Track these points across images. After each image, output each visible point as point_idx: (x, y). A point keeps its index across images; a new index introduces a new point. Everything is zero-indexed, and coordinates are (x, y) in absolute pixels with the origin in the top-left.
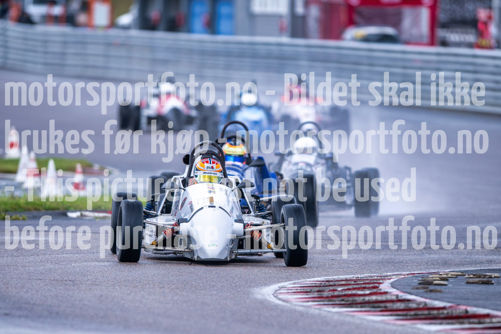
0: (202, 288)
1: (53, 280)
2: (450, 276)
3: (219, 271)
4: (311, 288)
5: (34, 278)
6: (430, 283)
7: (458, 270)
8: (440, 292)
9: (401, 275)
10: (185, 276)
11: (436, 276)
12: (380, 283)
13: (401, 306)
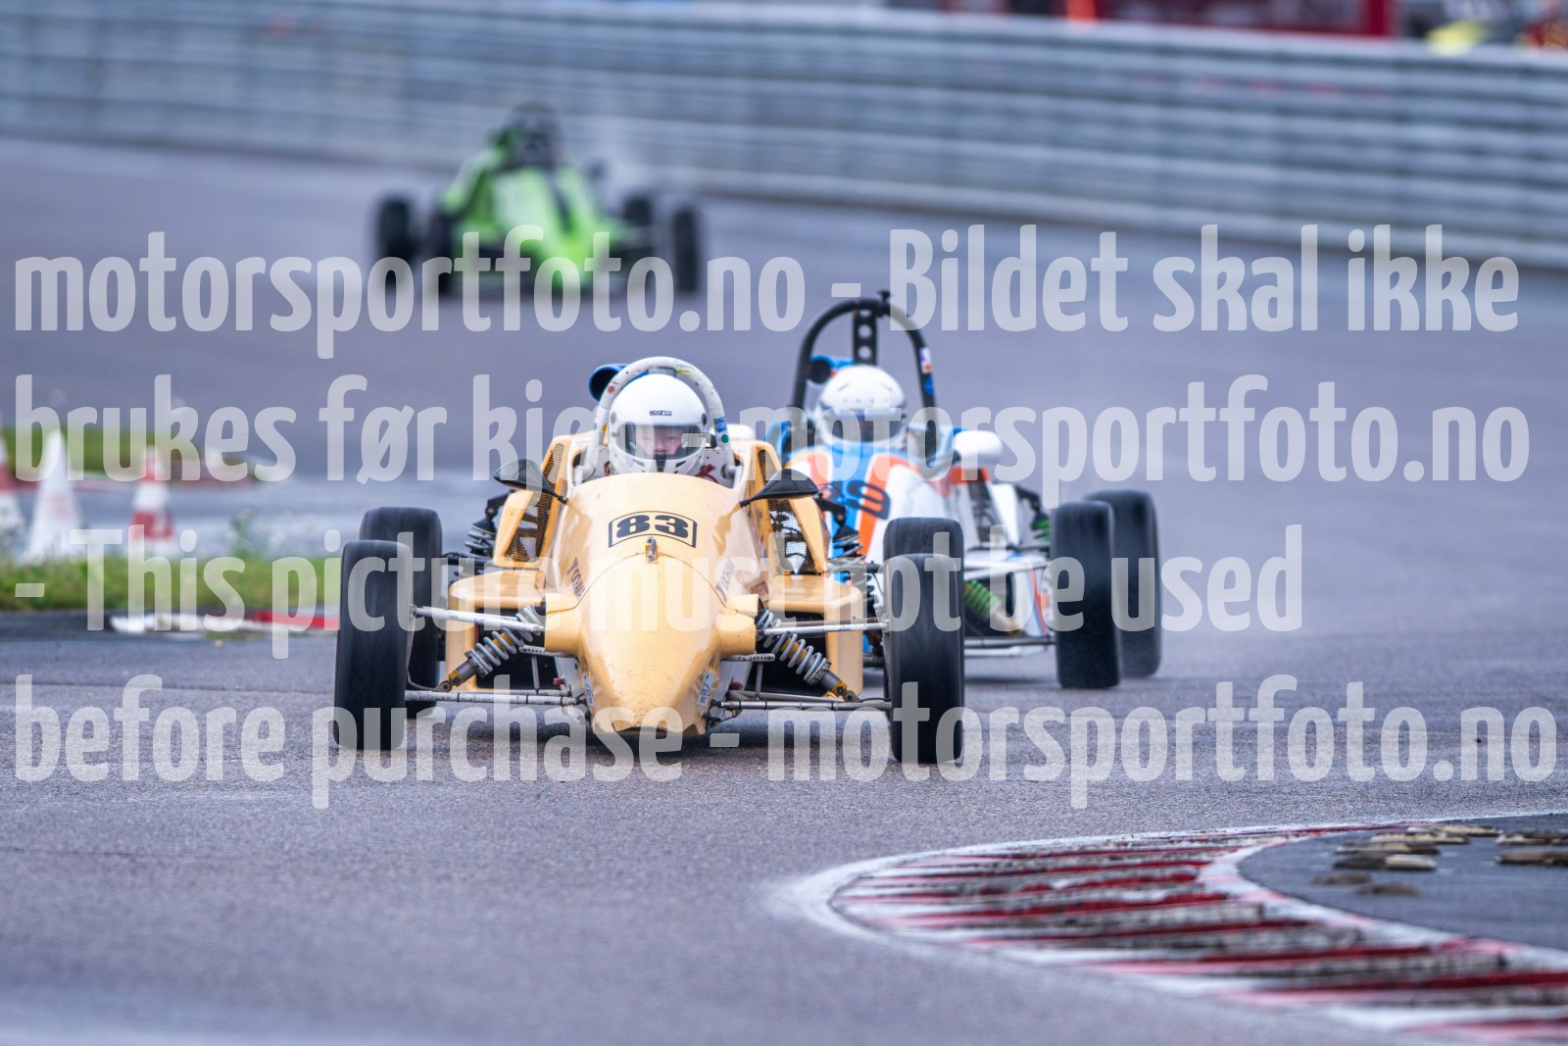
0: (581, 880)
1: (63, 854)
2: (1442, 837)
3: (639, 821)
4: (961, 880)
6: (1376, 864)
7: (1472, 817)
8: (1410, 892)
9: (1273, 834)
10: (521, 837)
11: (1396, 837)
12: (1199, 864)
13: (1272, 943)
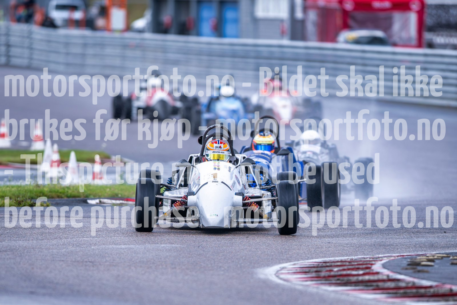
0: (210, 268)
1: (75, 261)
2: (436, 257)
3: (225, 253)
4: (309, 269)
5: (57, 259)
6: (418, 264)
7: (443, 252)
8: (427, 272)
9: (391, 256)
10: (194, 257)
11: (424, 257)
12: (372, 264)
13: (391, 285)
